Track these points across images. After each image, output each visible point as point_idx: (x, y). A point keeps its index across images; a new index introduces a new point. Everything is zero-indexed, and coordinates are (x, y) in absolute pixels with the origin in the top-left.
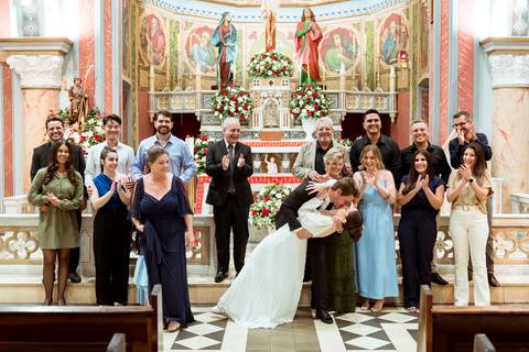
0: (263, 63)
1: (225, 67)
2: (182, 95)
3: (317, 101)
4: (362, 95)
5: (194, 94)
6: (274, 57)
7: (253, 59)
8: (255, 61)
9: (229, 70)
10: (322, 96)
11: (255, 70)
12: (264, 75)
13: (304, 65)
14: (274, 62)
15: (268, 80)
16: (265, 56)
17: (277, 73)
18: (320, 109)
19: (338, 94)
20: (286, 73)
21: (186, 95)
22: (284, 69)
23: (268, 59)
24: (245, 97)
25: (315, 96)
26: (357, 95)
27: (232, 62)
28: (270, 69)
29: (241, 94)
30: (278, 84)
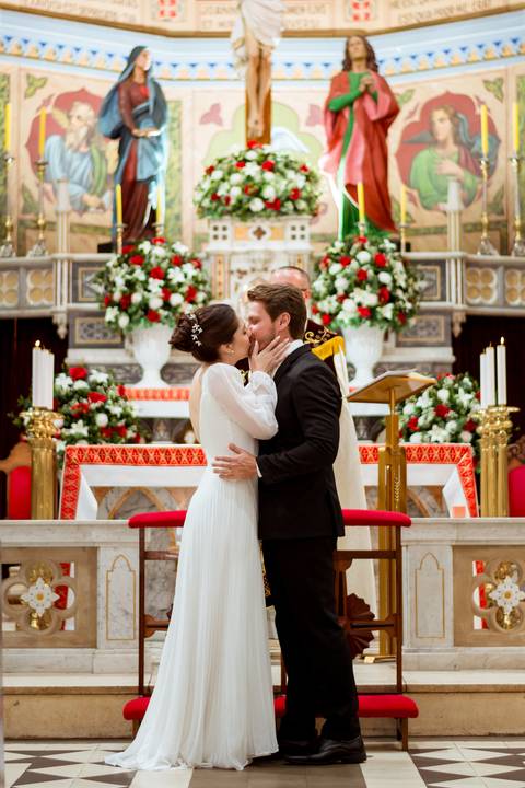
0: (236, 178)
1: (134, 192)
2: (15, 268)
3: (385, 277)
4: (508, 267)
5: (49, 266)
6: (267, 164)
7: (210, 170)
8: (217, 175)
9: (145, 201)
10: (399, 266)
11: (215, 198)
12: (242, 211)
13: (351, 188)
14: (269, 176)
15: (253, 225)
16: (243, 163)
17: (275, 207)
18: (393, 299)
19: (441, 263)
20: (302, 205)
21: (28, 268)
22: (295, 195)
23: (252, 169)
24: (189, 269)
25: (379, 264)
26: (495, 266)
27: (152, 178)
28: (258, 194)
29: (178, 261)
30: (278, 236)
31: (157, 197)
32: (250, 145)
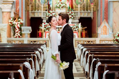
0: (59, 4)
2: (38, 12)
3: (72, 14)
4: (84, 12)
5: (41, 12)
6: (61, 3)
7: (56, 4)
8: (57, 4)
10: (73, 13)
11: (57, 6)
12: (59, 8)
13: (69, 5)
14: (62, 4)
16: (59, 3)
17: (62, 7)
18: (73, 16)
19: (78, 12)
20: (65, 7)
21: (39, 12)
23: (60, 4)
24: (54, 13)
25: (72, 13)
26: (83, 12)
27: (51, 4)
28: (60, 6)
29: (53, 12)
30: (62, 10)
31: (51, 6)
32: (60, 1)
